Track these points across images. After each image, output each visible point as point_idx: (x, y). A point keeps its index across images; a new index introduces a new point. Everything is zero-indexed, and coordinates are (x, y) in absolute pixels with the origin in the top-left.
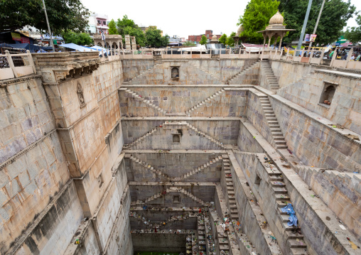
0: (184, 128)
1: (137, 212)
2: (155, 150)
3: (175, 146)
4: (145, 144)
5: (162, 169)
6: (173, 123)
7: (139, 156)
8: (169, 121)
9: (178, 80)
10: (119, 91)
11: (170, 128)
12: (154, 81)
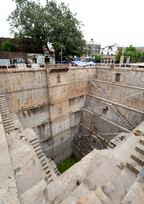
0: (109, 107)
1: (78, 137)
2: (95, 113)
3: (104, 115)
4: (91, 108)
5: (95, 124)
6: (105, 103)
7: (87, 113)
8: (104, 101)
9: (118, 81)
10: (89, 82)
11: (102, 104)
12: (107, 80)
